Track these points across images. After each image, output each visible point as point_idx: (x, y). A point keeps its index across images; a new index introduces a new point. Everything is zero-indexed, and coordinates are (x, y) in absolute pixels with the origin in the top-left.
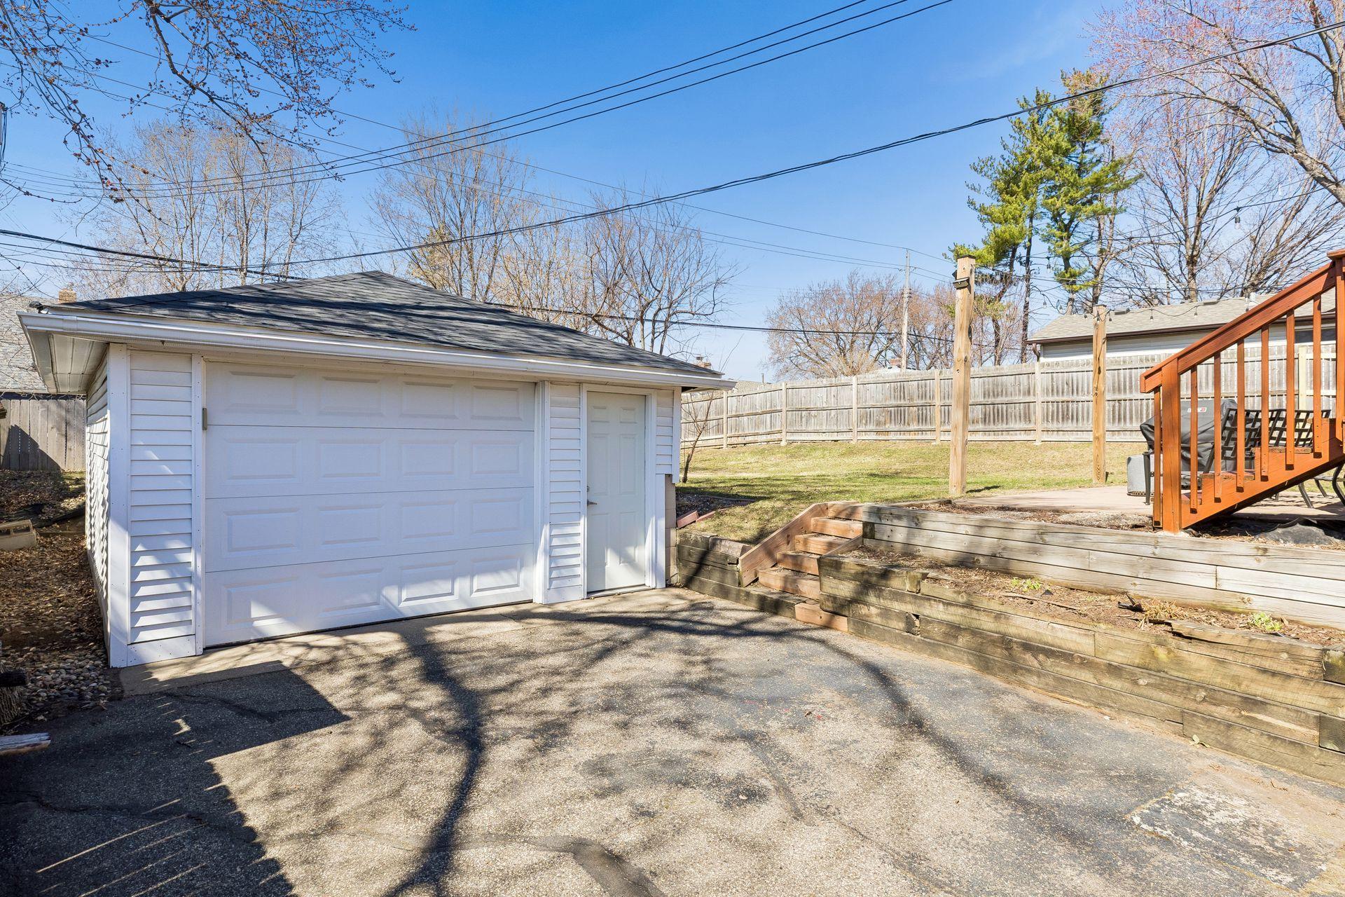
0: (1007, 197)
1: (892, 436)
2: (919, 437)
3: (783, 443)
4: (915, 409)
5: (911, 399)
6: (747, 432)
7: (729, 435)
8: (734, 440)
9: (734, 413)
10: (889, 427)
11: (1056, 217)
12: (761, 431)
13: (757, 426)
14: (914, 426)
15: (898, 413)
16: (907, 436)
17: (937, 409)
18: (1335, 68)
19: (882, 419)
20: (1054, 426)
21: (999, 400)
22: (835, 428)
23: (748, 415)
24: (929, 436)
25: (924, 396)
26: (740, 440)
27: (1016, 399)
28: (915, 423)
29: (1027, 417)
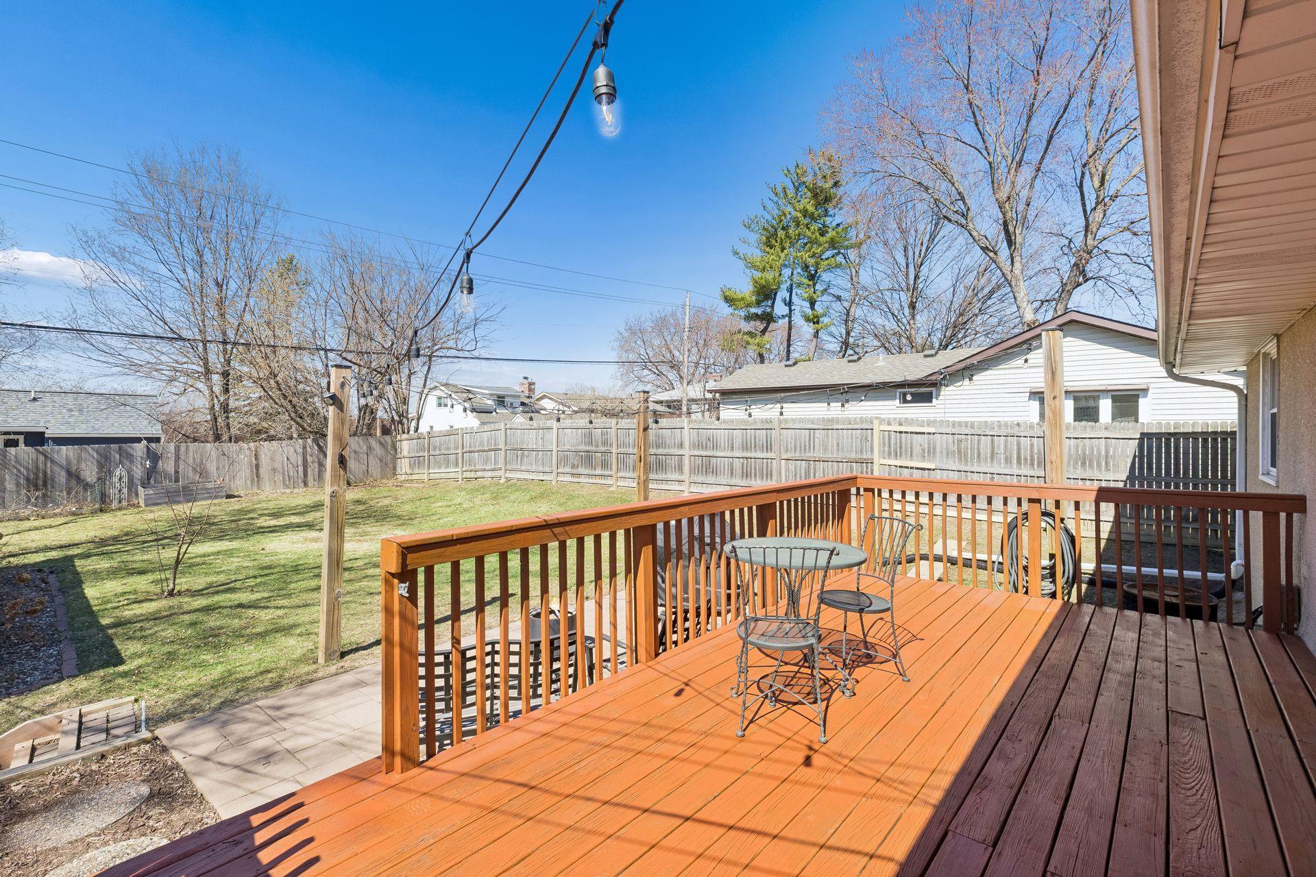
0: (768, 249)
1: (582, 480)
2: (603, 481)
3: (502, 481)
4: (600, 454)
5: (597, 446)
6: (477, 467)
7: (464, 469)
8: (468, 475)
9: (468, 449)
10: (581, 470)
11: (806, 267)
12: (487, 468)
13: (486, 461)
14: (598, 472)
15: (587, 459)
16: (594, 481)
17: (614, 456)
18: (991, 159)
19: (576, 462)
20: (700, 479)
21: (660, 451)
22: (541, 469)
23: (478, 451)
24: (609, 481)
25: (605, 443)
26: (472, 475)
27: (672, 451)
28: (600, 468)
29: (680, 469)
